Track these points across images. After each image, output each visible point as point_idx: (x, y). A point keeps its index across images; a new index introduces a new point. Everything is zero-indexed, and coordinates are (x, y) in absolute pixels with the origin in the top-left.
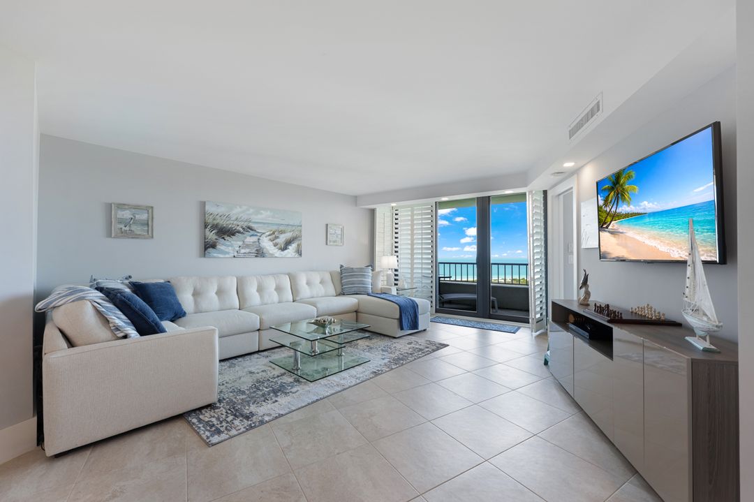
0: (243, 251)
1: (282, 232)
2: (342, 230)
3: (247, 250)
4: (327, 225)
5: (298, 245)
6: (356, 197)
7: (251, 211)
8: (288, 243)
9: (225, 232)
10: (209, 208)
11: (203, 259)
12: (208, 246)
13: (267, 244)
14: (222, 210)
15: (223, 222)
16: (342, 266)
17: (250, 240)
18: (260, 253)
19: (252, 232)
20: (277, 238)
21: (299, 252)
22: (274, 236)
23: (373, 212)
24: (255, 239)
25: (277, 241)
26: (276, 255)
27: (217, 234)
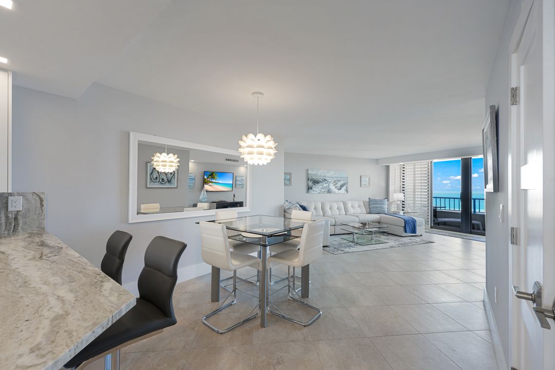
0: (322, 190)
1: (339, 181)
2: (369, 179)
3: (324, 190)
4: (361, 176)
5: (346, 187)
6: (377, 160)
7: (326, 172)
8: (342, 186)
9: (316, 182)
10: (310, 172)
11: (308, 194)
12: (309, 188)
13: (332, 187)
14: (314, 172)
15: (315, 178)
16: (369, 198)
17: (325, 185)
18: (329, 191)
19: (326, 182)
20: (336, 184)
21: (347, 191)
22: (335, 183)
23: (388, 167)
24: (327, 185)
25: (337, 185)
26: (336, 192)
27: (312, 183)
